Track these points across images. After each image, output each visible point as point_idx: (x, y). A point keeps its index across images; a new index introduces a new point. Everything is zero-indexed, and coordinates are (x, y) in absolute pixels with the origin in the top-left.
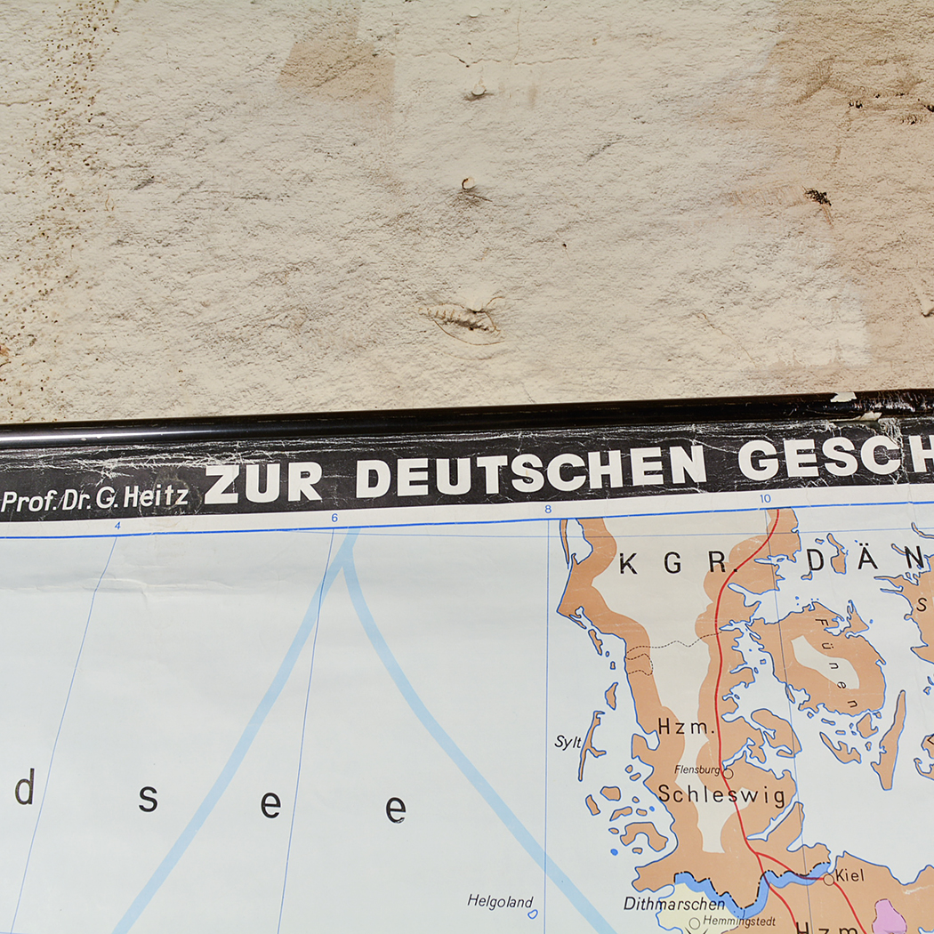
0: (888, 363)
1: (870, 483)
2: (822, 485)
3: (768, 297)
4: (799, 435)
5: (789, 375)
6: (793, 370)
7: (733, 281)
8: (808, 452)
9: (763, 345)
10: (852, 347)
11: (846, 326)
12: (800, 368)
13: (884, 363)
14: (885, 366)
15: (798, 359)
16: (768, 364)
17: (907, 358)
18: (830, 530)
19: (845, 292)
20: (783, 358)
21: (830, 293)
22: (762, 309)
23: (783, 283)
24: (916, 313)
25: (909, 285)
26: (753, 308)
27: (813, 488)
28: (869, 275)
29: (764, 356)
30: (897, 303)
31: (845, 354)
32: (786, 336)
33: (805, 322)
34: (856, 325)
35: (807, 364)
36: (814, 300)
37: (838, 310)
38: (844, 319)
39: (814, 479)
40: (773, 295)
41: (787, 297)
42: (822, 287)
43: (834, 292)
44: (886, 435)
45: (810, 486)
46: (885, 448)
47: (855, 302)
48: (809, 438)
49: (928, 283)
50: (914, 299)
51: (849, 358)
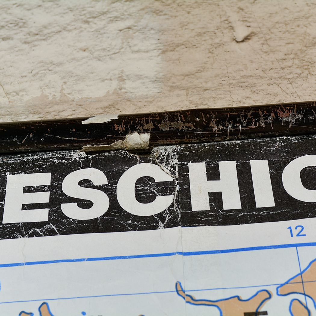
0: (184, 92)
1: (123, 229)
2: (51, 233)
3: (46, 31)
4: (32, 168)
5: (51, 110)
6: (57, 103)
7: (9, 18)
8: (40, 189)
9: (26, 79)
10: (139, 77)
11: (136, 55)
12: (66, 102)
13: (177, 92)
14: (178, 96)
15: (66, 92)
16: (26, 98)
17: (209, 85)
18: (44, 297)
19: (143, 23)
20: (47, 92)
21: (122, 25)
22: (36, 43)
23: (69, 17)
24: (227, 38)
25: (222, 13)
26: (25, 43)
27: (35, 239)
28: (175, 6)
29: (24, 90)
30: (204, 30)
31: (128, 85)
32: (58, 69)
33: (86, 54)
34: (149, 54)
35: (77, 97)
36: (102, 31)
37: (129, 40)
38: (135, 49)
39: (40, 225)
40: (54, 30)
41: (69, 31)
42: (116, 18)
43: (128, 23)
44: (154, 162)
45: (31, 236)
46: (151, 179)
47: (152, 32)
48: (44, 171)
49: (246, 10)
50: (227, 26)
51: (133, 88)
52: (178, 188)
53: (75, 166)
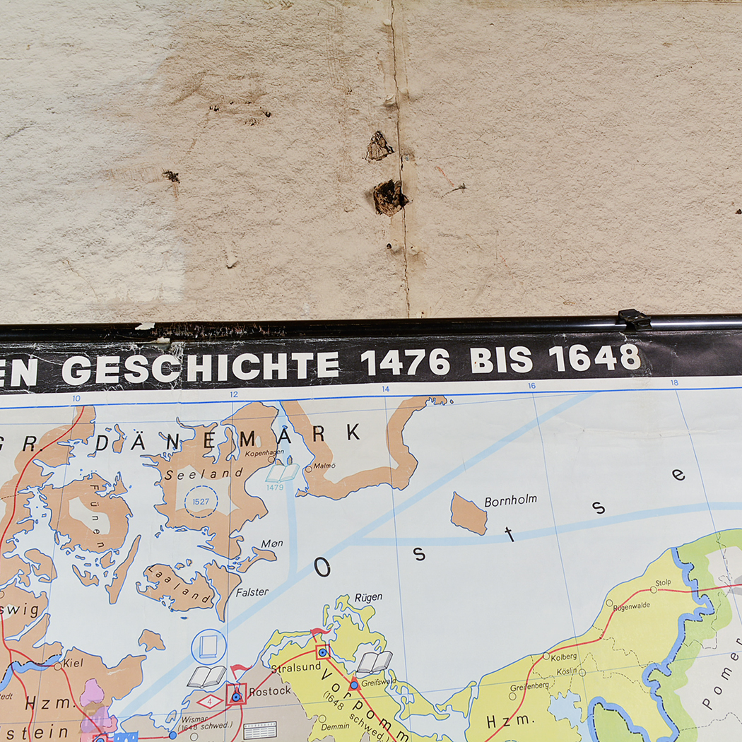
0: (195, 302)
1: (155, 389)
2: (120, 389)
3: (118, 250)
4: (109, 353)
5: (121, 308)
6: (125, 304)
7: (95, 236)
8: (114, 365)
9: (107, 285)
10: (171, 289)
11: (171, 273)
12: (130, 303)
13: (191, 301)
14: (192, 304)
15: (129, 296)
16: (107, 299)
17: (209, 298)
18: (117, 422)
19: (176, 248)
20: (119, 295)
21: (164, 249)
22: (112, 258)
23: (132, 239)
24: (223, 265)
25: (223, 245)
26: (105, 258)
27: (112, 392)
28: (196, 236)
29: (106, 293)
30: (211, 257)
31: (165, 294)
32: (125, 279)
33: (141, 269)
34: (178, 273)
35: (136, 300)
36: (151, 253)
37: (167, 261)
38: (170, 268)
39: (114, 385)
40: (122, 249)
41: (132, 251)
42: (160, 244)
43: (167, 248)
44: (171, 354)
45: (110, 390)
46: (170, 363)
47: (181, 256)
48: (116, 355)
49: (236, 244)
50: (224, 255)
51: (168, 297)
52: (182, 369)
53: (132, 353)
